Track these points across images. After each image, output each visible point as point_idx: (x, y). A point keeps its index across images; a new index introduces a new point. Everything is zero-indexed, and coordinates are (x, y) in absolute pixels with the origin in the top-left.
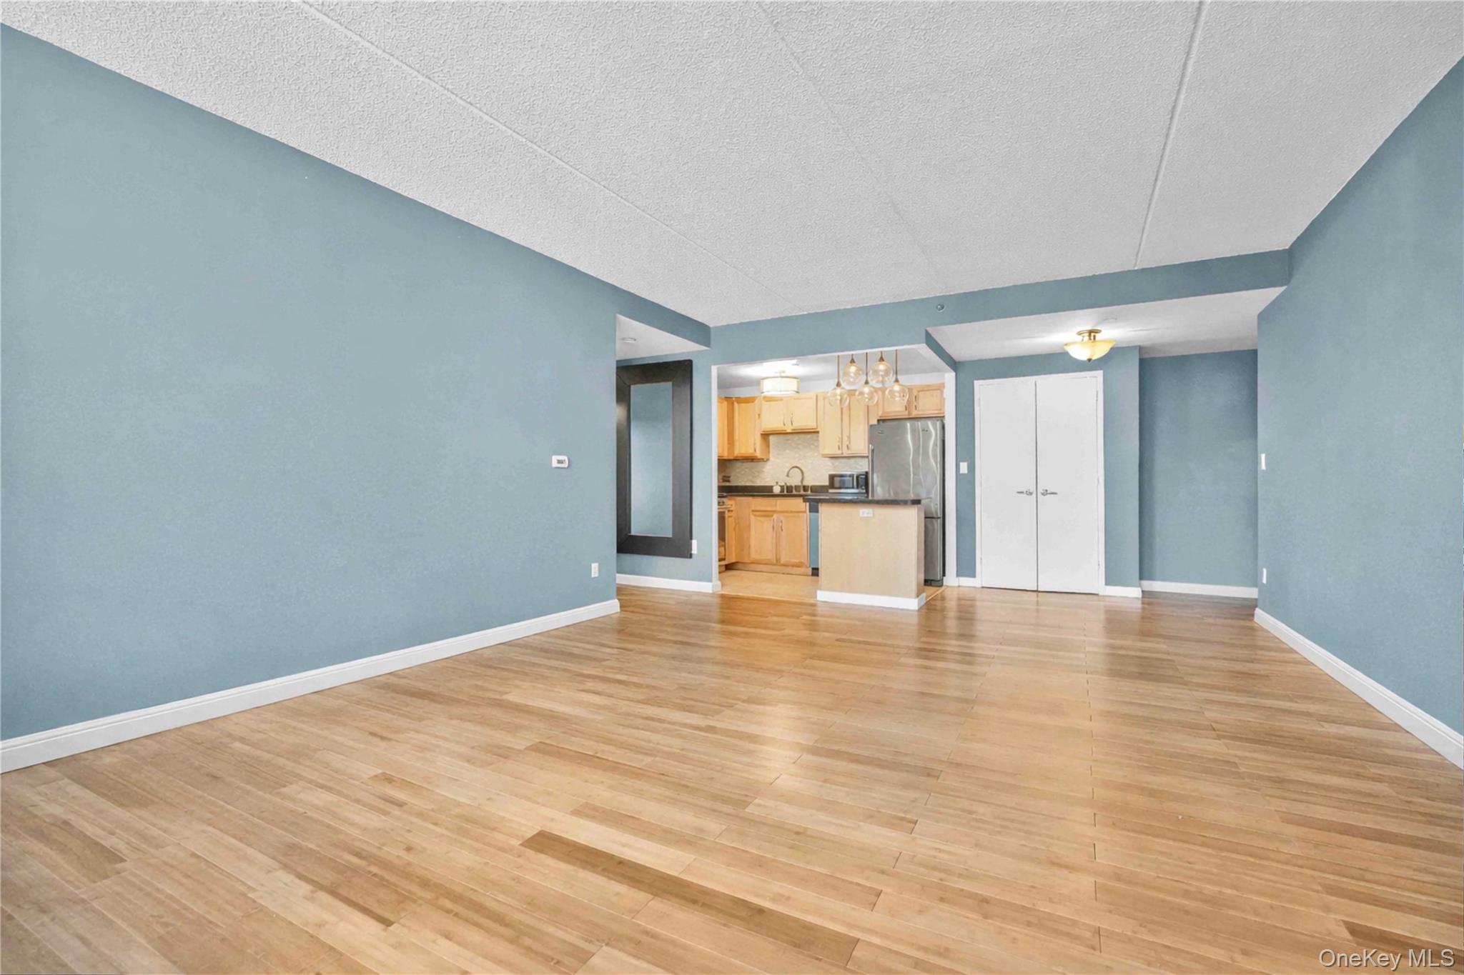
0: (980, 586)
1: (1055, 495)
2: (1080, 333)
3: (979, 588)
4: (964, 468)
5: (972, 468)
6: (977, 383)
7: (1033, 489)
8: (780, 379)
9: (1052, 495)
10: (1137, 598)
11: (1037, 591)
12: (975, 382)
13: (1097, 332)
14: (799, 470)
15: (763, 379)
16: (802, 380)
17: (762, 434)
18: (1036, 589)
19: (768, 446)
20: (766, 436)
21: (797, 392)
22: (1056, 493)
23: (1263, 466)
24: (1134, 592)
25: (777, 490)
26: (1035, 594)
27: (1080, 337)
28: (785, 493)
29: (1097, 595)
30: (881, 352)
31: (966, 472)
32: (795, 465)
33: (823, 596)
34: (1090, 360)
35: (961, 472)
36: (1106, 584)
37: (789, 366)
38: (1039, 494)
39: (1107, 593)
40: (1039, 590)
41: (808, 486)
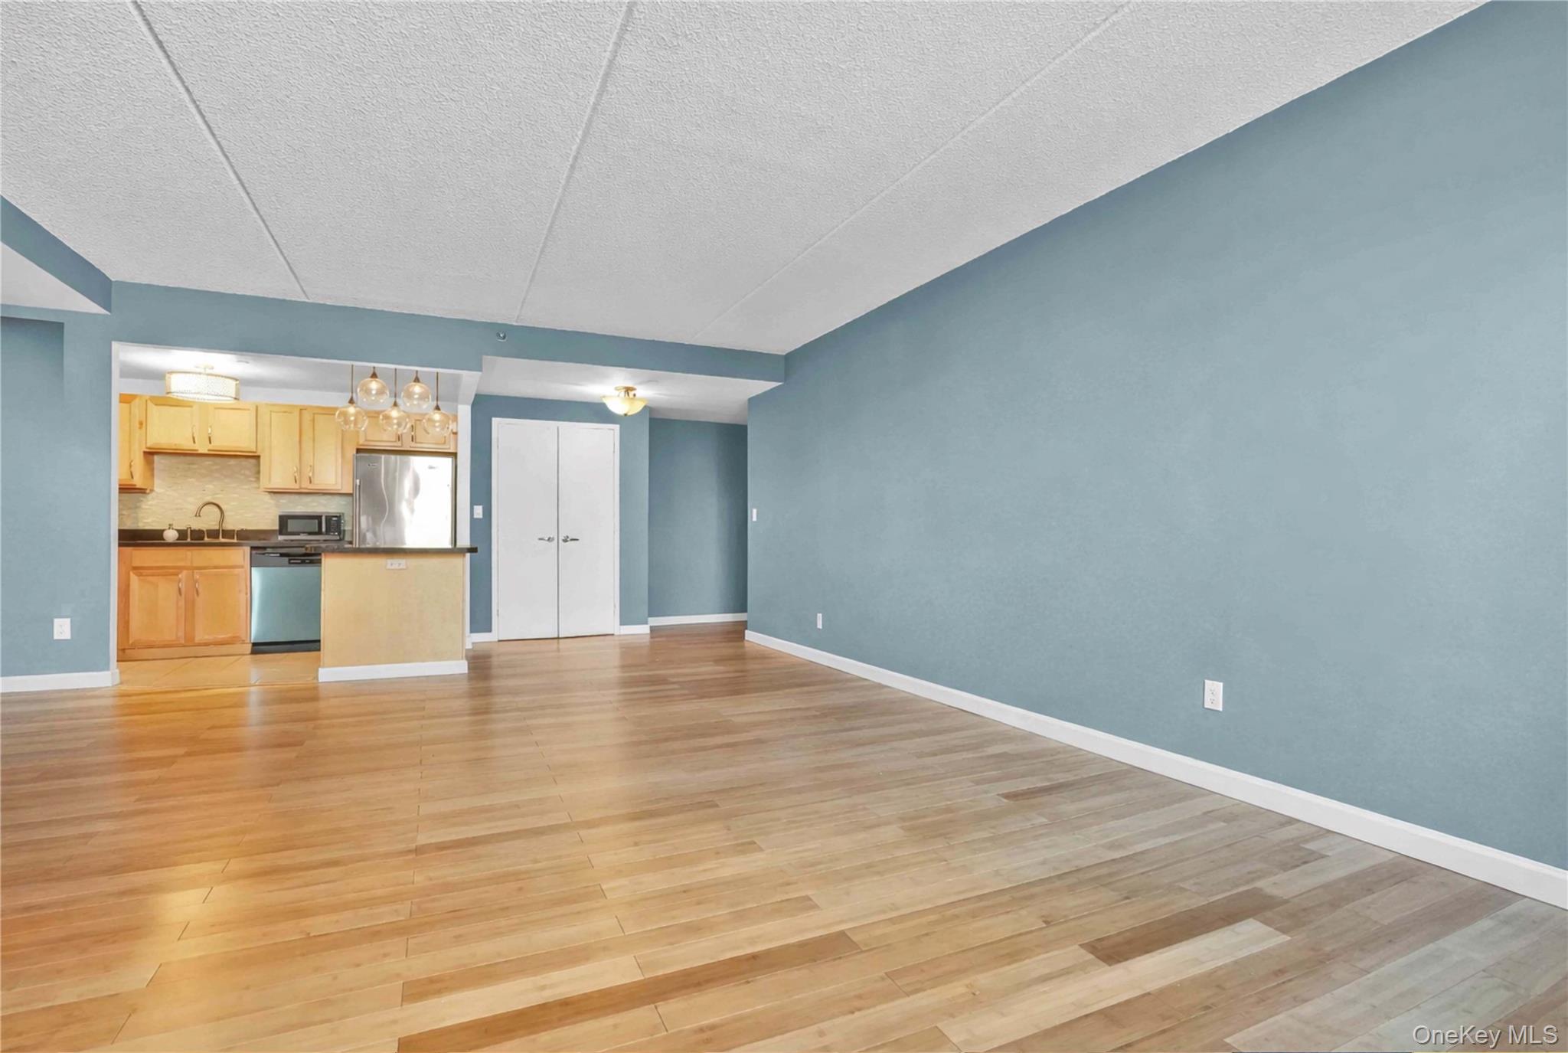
0: (497, 640)
1: (576, 542)
2: (617, 389)
3: (495, 642)
4: (479, 511)
5: (488, 512)
6: (495, 421)
7: (554, 535)
8: (204, 377)
9: (573, 542)
10: (647, 634)
11: (558, 638)
12: (494, 419)
13: (632, 389)
14: (216, 509)
15: (171, 373)
16: (243, 382)
17: (145, 453)
18: (556, 636)
19: (152, 470)
20: (150, 454)
21: (235, 399)
22: (577, 540)
23: (755, 519)
24: (643, 630)
25: (171, 535)
26: (556, 640)
27: (617, 393)
28: (189, 540)
29: (613, 635)
30: (417, 372)
31: (481, 516)
32: (208, 499)
33: (327, 674)
34: (626, 415)
35: (475, 516)
36: (621, 624)
37: (226, 363)
38: (561, 541)
39: (623, 632)
40: (560, 636)
41: (234, 531)
